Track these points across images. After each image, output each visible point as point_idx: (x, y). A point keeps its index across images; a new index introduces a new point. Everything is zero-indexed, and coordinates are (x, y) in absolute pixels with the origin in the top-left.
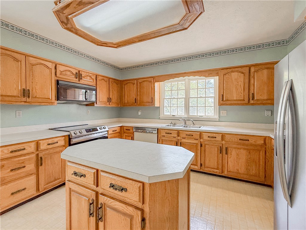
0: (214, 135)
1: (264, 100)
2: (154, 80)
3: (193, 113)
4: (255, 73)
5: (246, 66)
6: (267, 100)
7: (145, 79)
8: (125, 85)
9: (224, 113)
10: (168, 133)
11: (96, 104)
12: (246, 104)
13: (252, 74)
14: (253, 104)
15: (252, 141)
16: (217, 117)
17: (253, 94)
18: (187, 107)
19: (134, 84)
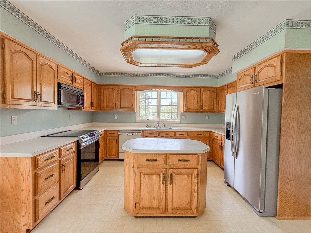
0: (183, 133)
1: (207, 109)
2: (135, 88)
3: (163, 117)
4: (203, 92)
5: (199, 87)
6: (209, 109)
7: (125, 87)
8: (103, 90)
9: (184, 118)
10: (151, 134)
11: (83, 108)
12: (198, 112)
13: (202, 93)
14: (201, 112)
15: (203, 135)
16: (179, 120)
17: (202, 105)
18: (159, 113)
19: (114, 90)
